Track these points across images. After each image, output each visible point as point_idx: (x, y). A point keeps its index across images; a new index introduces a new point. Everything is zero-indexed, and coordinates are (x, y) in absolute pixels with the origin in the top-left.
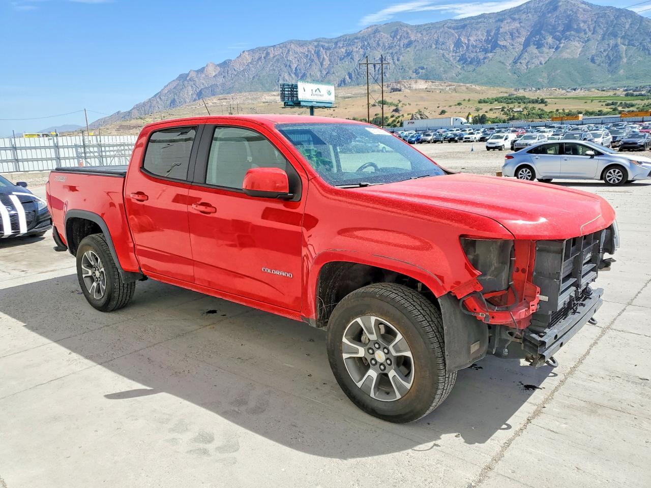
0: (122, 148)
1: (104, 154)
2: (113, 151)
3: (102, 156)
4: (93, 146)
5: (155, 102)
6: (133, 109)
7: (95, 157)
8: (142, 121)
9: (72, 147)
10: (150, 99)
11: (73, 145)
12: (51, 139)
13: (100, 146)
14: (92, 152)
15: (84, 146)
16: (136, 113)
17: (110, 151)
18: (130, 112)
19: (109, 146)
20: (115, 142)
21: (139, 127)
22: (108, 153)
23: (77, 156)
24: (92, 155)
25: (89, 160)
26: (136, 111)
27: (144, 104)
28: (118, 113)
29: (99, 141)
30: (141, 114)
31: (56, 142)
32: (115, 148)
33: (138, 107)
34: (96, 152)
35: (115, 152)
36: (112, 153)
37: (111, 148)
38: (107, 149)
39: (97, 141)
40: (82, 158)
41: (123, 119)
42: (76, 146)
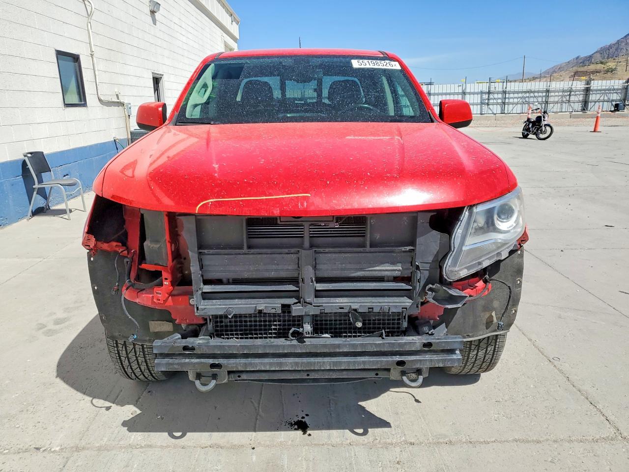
0: (528, 95)
1: (507, 101)
2: (517, 98)
3: (504, 103)
4: (498, 93)
5: (623, 44)
6: (594, 53)
7: (497, 104)
8: (603, 66)
9: (477, 93)
10: (618, 41)
11: (479, 91)
12: (460, 86)
13: (504, 92)
14: (494, 99)
15: (489, 93)
16: (598, 57)
17: (513, 98)
18: (591, 57)
19: (514, 93)
20: (521, 89)
21: (597, 72)
22: (511, 100)
23: (481, 102)
24: (495, 101)
25: (491, 107)
26: (598, 55)
27: (610, 47)
28: (577, 58)
29: (504, 88)
30: (604, 58)
31: (464, 89)
32: (520, 95)
33: (602, 51)
34: (500, 98)
35: (519, 99)
36: (516, 100)
37: (516, 95)
38: (512, 95)
39: (503, 88)
40: (485, 105)
41: (582, 64)
42: (482, 93)
